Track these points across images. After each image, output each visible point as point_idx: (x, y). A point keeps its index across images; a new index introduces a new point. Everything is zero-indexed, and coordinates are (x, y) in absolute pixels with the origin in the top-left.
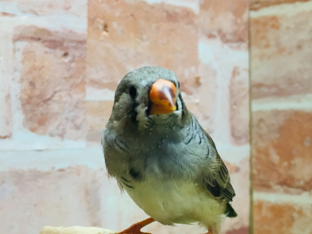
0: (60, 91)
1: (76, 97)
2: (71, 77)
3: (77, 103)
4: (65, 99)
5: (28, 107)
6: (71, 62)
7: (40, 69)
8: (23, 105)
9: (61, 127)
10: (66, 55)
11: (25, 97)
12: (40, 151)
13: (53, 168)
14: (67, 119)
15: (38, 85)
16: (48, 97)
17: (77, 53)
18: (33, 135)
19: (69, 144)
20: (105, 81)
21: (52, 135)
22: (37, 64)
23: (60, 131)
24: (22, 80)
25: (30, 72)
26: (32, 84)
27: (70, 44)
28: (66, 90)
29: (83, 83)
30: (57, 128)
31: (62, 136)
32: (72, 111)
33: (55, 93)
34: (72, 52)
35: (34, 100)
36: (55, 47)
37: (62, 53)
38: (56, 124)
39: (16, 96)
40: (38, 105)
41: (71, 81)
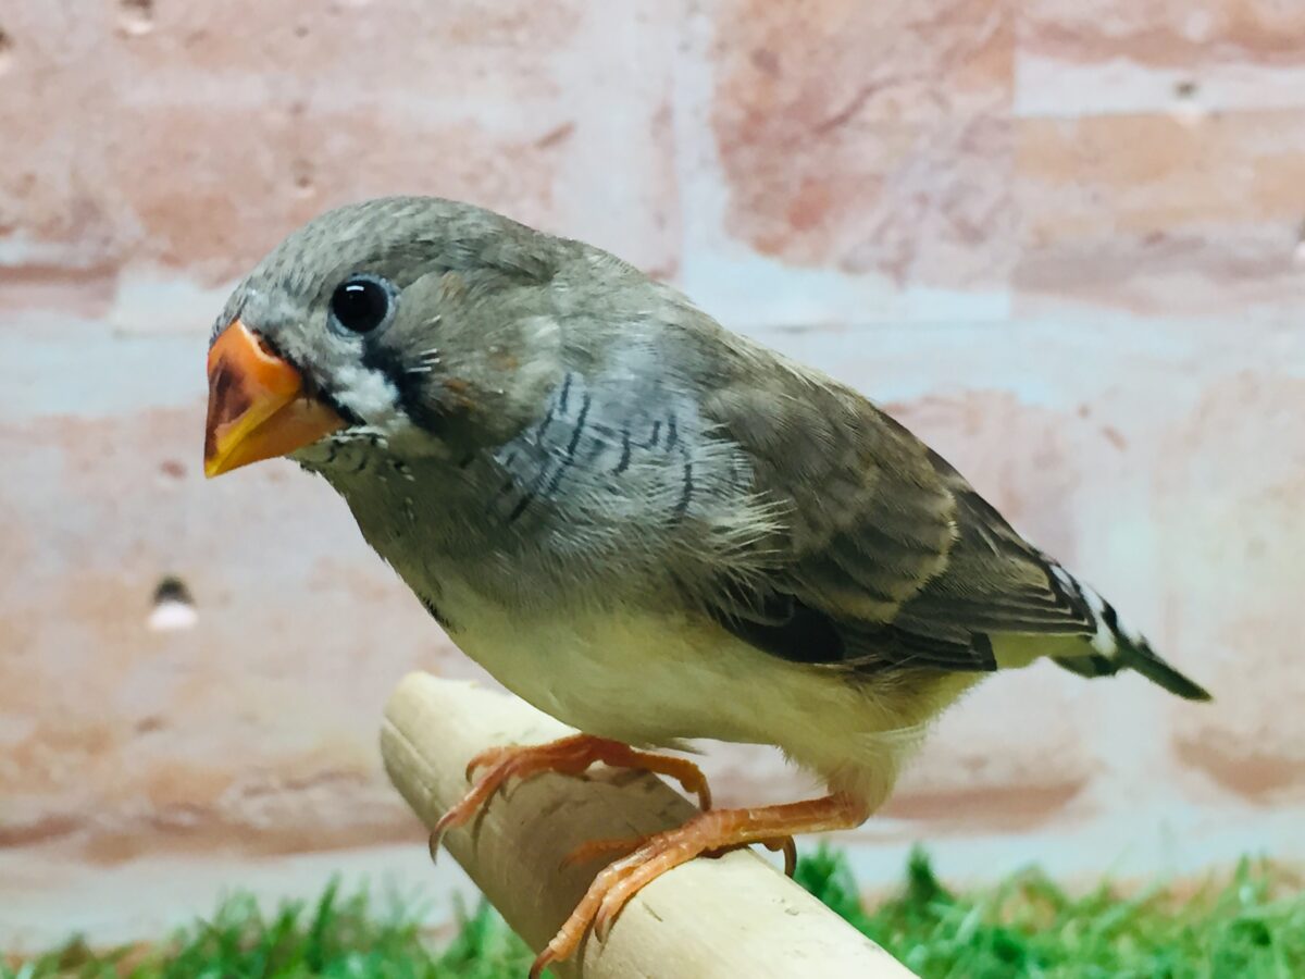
0: (893, 81)
1: (967, 103)
2: (945, 19)
3: (973, 130)
4: (911, 115)
5: (747, 156)
8: (726, 149)
9: (893, 236)
11: (737, 115)
12: (796, 330)
14: (922, 199)
15: (785, 62)
16: (836, 108)
18: (768, 267)
19: (927, 302)
20: (1115, 27)
21: (849, 267)
23: (889, 252)
24: (721, 47)
25: (757, 12)
26: (766, 62)
28: (918, 77)
29: (1004, 41)
30: (878, 237)
31: (897, 270)
32: (948, 165)
33: (868, 91)
35: (775, 124)
38: (871, 222)
39: (697, 112)
40: (790, 144)
41: (946, 38)
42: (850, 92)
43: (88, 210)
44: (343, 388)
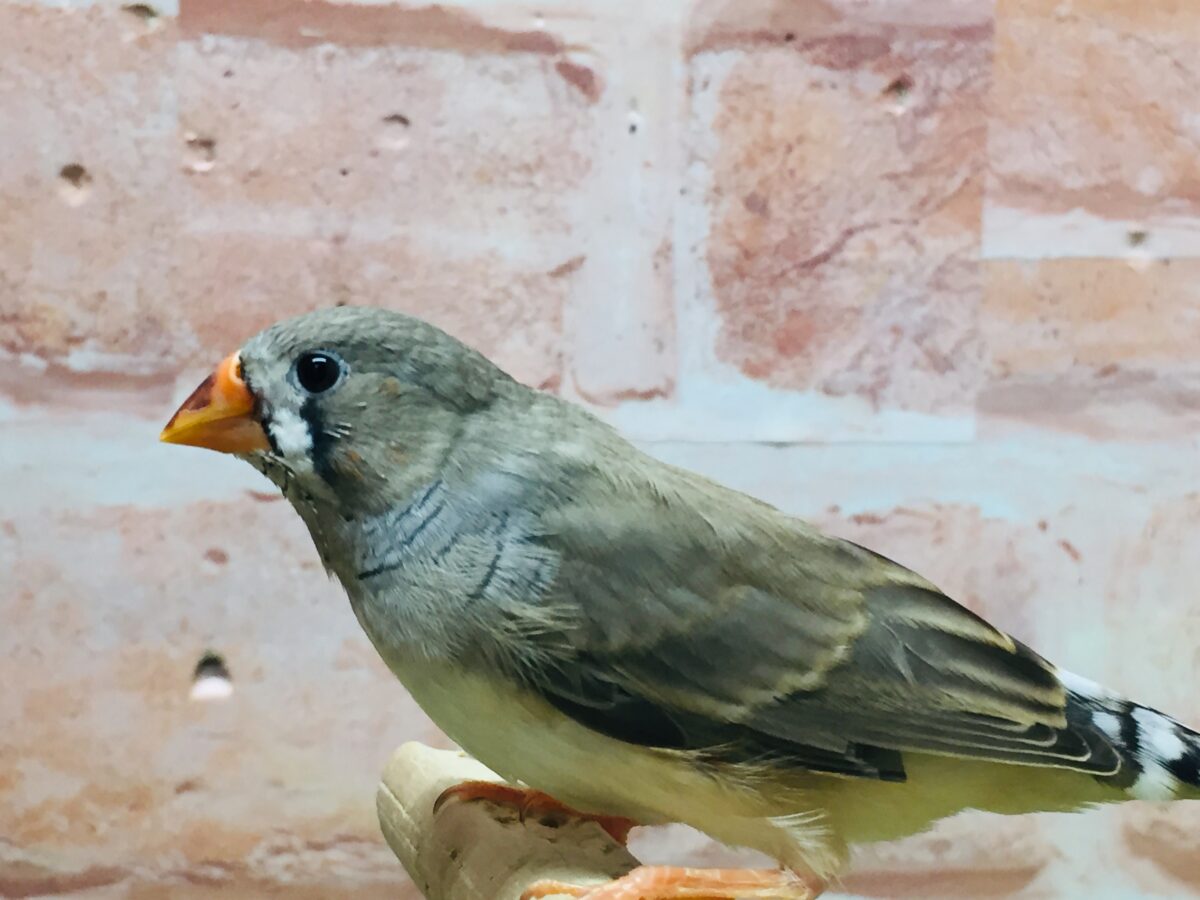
1: (938, 246)
2: (918, 171)
3: (941, 269)
4: (885, 256)
5: (738, 289)
6: (921, 113)
7: (790, 149)
8: (719, 282)
9: (869, 362)
10: (899, 86)
11: (731, 252)
12: (780, 445)
13: (835, 509)
14: (896, 330)
15: (774, 205)
16: (820, 249)
17: (949, 79)
18: (756, 387)
19: (899, 423)
20: (1074, 182)
21: (828, 390)
22: (777, 130)
23: (867, 378)
24: (716, 192)
25: (751, 162)
26: (756, 205)
27: (918, 46)
28: (896, 222)
29: (972, 193)
30: (855, 366)
31: (873, 393)
32: (922, 301)
33: (850, 233)
34: (924, 74)
35: (764, 261)
36: (853, 64)
37: (885, 81)
38: (850, 351)
39: (694, 249)
40: (777, 280)
41: (920, 189)
42: (833, 234)
43: (152, 324)
44: (278, 423)
